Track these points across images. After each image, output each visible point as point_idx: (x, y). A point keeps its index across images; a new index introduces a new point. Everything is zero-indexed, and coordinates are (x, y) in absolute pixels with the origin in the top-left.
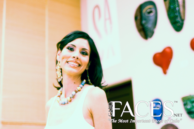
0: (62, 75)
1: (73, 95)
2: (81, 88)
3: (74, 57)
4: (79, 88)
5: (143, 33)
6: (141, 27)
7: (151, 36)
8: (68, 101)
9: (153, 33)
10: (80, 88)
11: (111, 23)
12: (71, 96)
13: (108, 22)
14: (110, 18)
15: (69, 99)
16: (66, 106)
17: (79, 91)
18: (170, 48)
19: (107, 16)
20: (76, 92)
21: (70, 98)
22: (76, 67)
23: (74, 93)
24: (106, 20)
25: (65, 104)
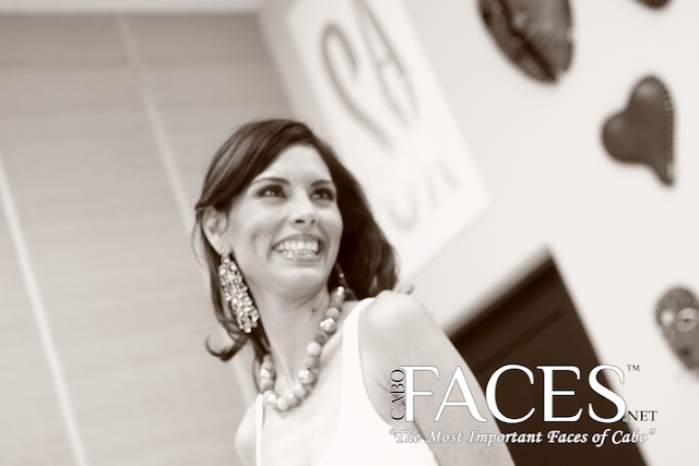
0: (254, 304)
1: (313, 356)
2: (336, 320)
3: (299, 221)
4: (327, 324)
5: (531, 64)
6: (515, 44)
7: (567, 63)
8: (304, 385)
9: (568, 49)
10: (331, 321)
11: (401, 70)
12: (309, 361)
13: (390, 72)
14: (392, 56)
15: (304, 374)
16: (307, 406)
17: (331, 333)
18: (652, 80)
19: (381, 52)
20: (322, 341)
21: (309, 369)
22: (310, 260)
23: (313, 347)
24: (378, 66)
25: (298, 402)
